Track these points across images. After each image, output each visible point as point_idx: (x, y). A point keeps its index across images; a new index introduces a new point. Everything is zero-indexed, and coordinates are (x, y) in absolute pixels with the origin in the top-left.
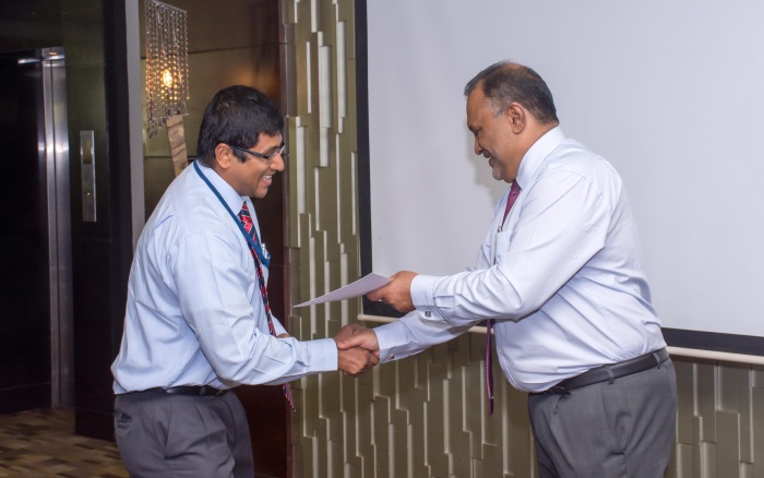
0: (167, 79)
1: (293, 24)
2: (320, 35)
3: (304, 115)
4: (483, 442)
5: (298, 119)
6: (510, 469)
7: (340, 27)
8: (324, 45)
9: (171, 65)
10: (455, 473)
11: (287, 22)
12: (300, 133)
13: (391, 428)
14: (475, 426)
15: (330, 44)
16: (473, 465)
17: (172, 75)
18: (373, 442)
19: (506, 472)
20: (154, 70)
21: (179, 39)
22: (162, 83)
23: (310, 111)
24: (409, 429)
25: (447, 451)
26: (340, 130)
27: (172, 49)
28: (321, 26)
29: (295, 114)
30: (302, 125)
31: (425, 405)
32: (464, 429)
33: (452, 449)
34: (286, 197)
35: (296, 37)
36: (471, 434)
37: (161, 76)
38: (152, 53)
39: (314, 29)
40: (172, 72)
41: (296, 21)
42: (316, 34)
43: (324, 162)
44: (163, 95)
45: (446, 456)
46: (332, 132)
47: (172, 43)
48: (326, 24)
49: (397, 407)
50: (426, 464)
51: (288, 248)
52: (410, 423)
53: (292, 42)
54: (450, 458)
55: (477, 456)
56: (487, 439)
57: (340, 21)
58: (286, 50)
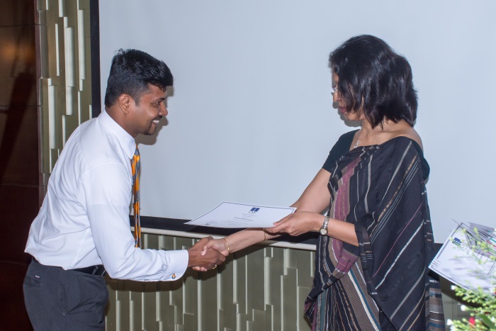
1: (46, 10)
2: (65, 19)
3: (54, 78)
4: (184, 312)
5: (49, 81)
7: (80, 14)
8: (69, 26)
11: (41, 10)
12: (51, 90)
13: (118, 303)
14: (178, 301)
15: (73, 25)
16: (177, 328)
23: (58, 74)
24: (131, 303)
25: (158, 319)
26: (81, 89)
28: (66, 13)
29: (48, 77)
30: (53, 84)
32: (171, 304)
33: (162, 318)
34: (41, 137)
35: (48, 21)
36: (175, 307)
39: (61, 15)
41: (47, 9)
42: (62, 19)
43: (69, 111)
45: (158, 323)
46: (75, 89)
48: (70, 11)
50: (143, 329)
51: (42, 174)
52: (132, 299)
53: (45, 24)
54: (161, 324)
55: (180, 322)
56: (186, 310)
57: (80, 9)
58: (40, 29)
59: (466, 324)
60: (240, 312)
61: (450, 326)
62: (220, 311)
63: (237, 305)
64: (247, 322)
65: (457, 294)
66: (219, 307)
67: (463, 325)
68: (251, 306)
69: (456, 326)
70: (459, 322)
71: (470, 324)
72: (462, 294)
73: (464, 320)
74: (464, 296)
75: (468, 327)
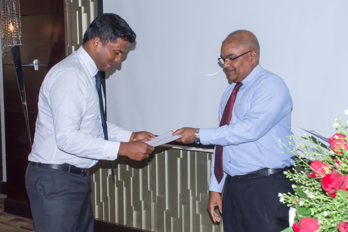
0: (11, 28)
2: (83, 8)
3: (76, 45)
4: (157, 195)
5: (73, 47)
6: (169, 207)
7: (92, 4)
8: (85, 12)
9: (13, 21)
10: (145, 209)
11: (68, 2)
13: (116, 189)
14: (153, 188)
15: (87, 11)
16: (153, 205)
17: (13, 26)
18: (108, 195)
19: (167, 208)
20: (5, 23)
21: (16, 9)
22: (8, 29)
23: (78, 43)
24: (124, 189)
25: (141, 199)
27: (13, 13)
28: (83, 4)
29: (73, 45)
30: (75, 50)
31: (131, 178)
32: (149, 189)
33: (143, 198)
35: (72, 9)
36: (152, 191)
37: (8, 26)
38: (4, 15)
39: (80, 5)
40: (13, 24)
41: (72, 2)
42: (81, 7)
44: (9, 35)
45: (141, 202)
47: (12, 11)
48: (86, 3)
49: (119, 179)
50: (132, 205)
52: (125, 186)
53: (70, 11)
54: (143, 202)
55: (155, 201)
56: (159, 194)
57: (92, 1)
58: (67, 15)
59: (290, 196)
60: (192, 195)
61: (280, 197)
62: (180, 194)
63: (190, 191)
64: (197, 201)
65: (287, 177)
66: (179, 191)
67: (288, 196)
68: (199, 192)
69: (284, 197)
70: (285, 194)
71: (292, 196)
72: (290, 177)
73: (289, 193)
74: (292, 178)
75: (291, 198)
